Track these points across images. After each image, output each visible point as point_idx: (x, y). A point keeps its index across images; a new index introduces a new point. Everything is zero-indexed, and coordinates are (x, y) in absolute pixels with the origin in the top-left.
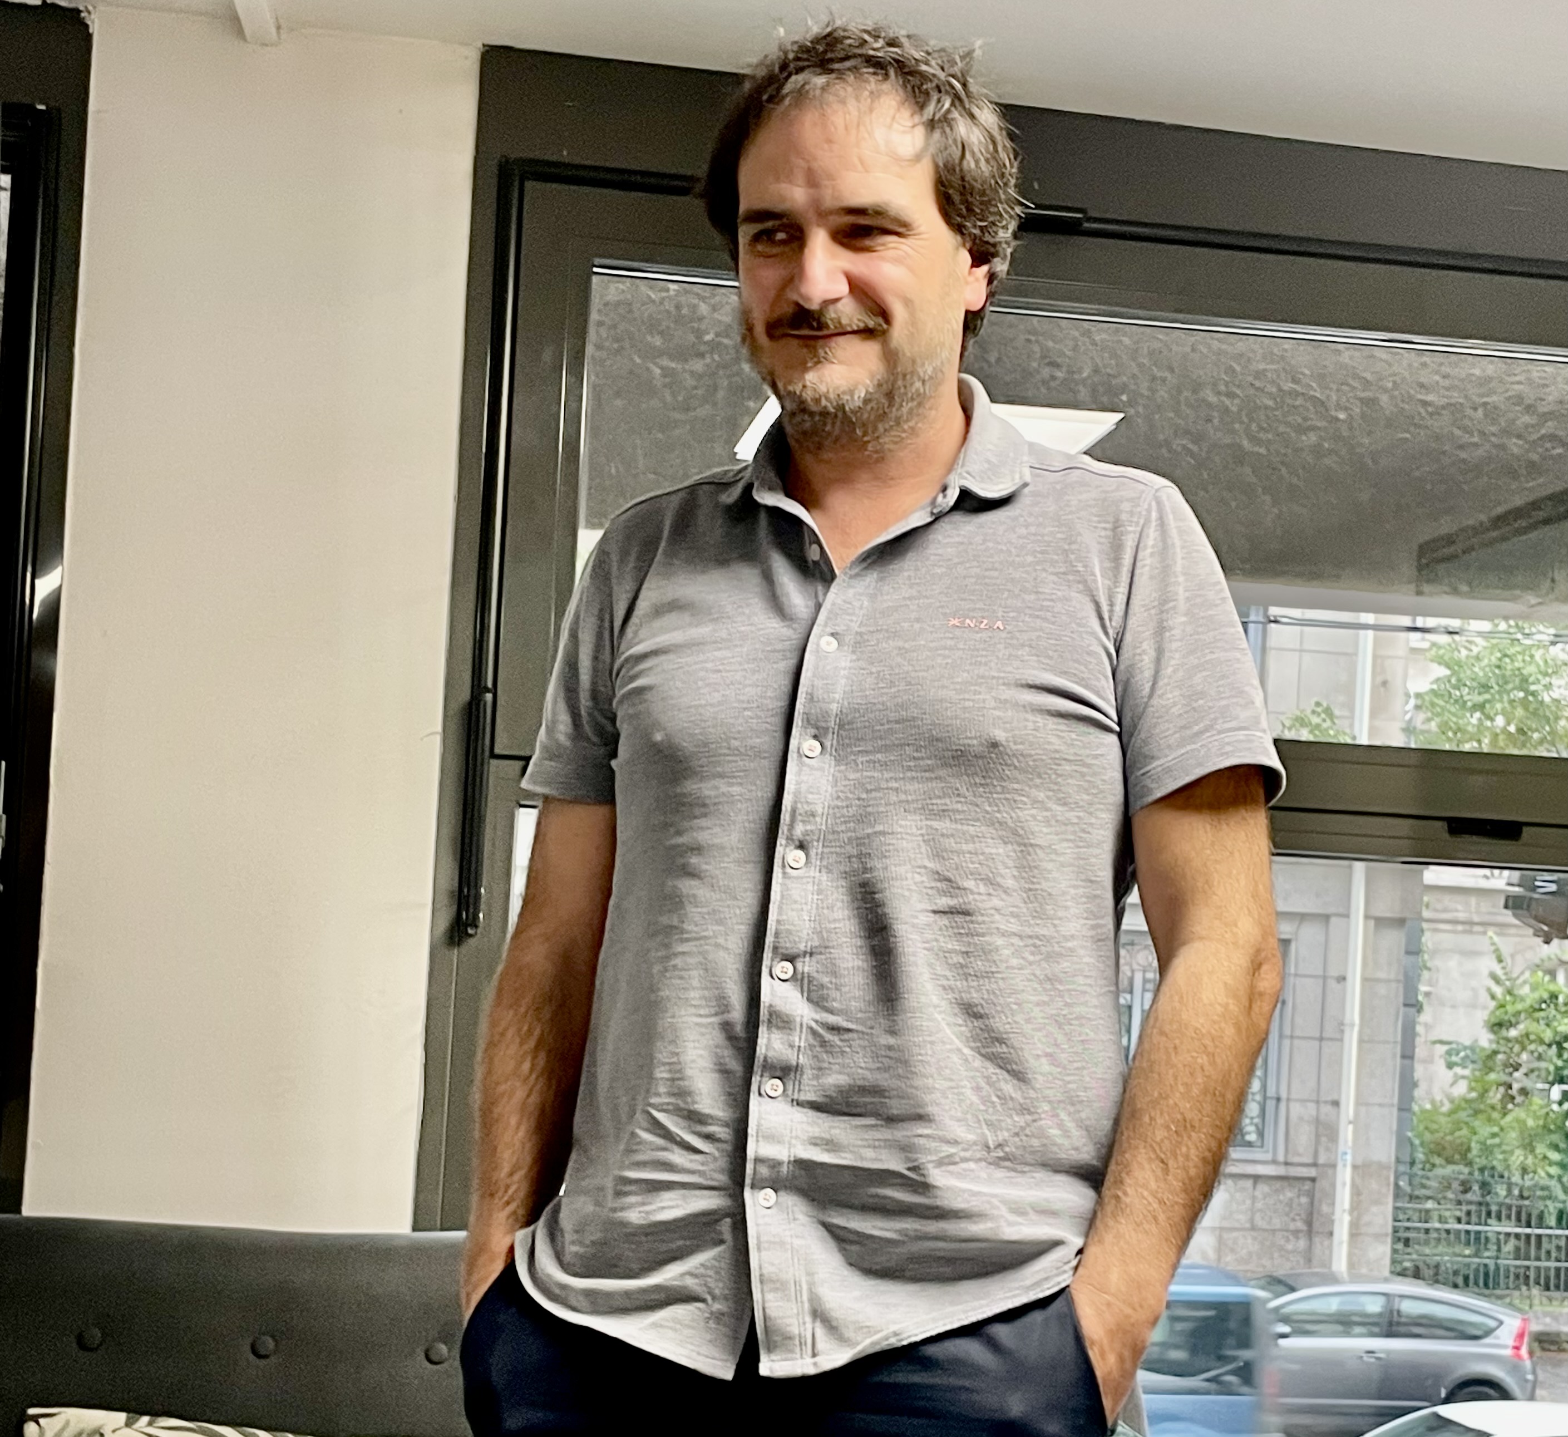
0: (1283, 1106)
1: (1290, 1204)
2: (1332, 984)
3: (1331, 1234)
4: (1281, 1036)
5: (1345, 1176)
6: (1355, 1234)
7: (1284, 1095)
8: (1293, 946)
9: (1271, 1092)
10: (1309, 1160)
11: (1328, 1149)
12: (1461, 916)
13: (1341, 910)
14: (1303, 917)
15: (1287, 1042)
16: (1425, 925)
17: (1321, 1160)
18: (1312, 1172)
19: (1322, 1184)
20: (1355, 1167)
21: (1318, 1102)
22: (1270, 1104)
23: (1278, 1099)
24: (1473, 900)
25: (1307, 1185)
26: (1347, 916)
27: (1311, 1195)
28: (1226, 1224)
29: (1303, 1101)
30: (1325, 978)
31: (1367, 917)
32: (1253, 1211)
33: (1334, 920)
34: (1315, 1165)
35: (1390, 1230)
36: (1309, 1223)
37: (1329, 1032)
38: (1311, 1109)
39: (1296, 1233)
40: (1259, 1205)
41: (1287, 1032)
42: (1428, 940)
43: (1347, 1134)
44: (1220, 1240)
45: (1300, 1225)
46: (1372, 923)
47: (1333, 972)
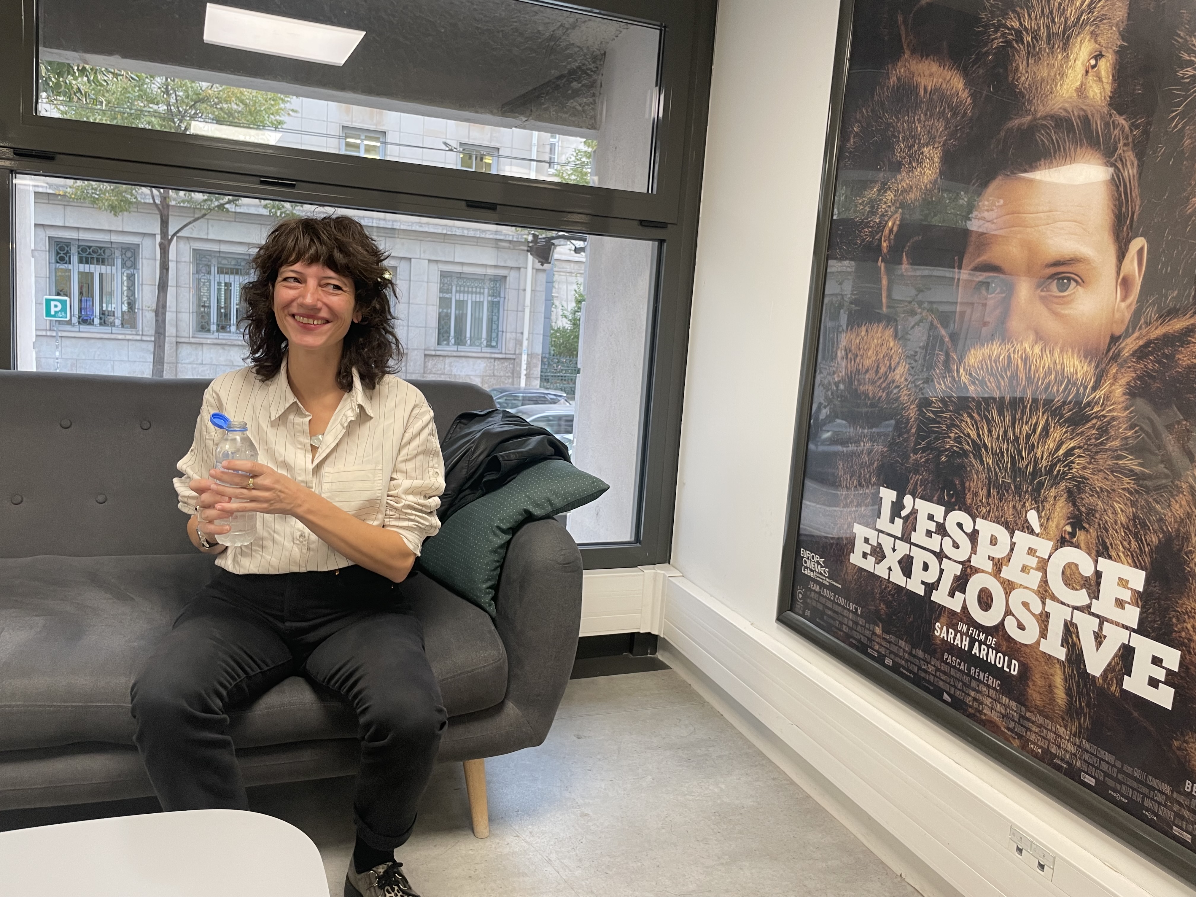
0: (504, 334)
1: (506, 368)
2: (521, 292)
3: (520, 377)
4: (504, 310)
5: (524, 357)
6: (528, 376)
7: (505, 330)
8: (508, 278)
9: (500, 329)
10: (513, 352)
11: (519, 349)
12: (568, 270)
13: (524, 266)
14: (512, 268)
15: (505, 312)
16: (555, 273)
17: (517, 352)
18: (514, 357)
19: (517, 360)
20: (528, 355)
21: (516, 333)
22: (500, 333)
23: (503, 332)
24: (572, 265)
25: (512, 361)
26: (526, 268)
27: (514, 364)
28: (484, 374)
29: (511, 332)
30: (519, 290)
31: (533, 269)
32: (494, 369)
33: (522, 269)
34: (515, 354)
35: (539, 376)
36: (513, 373)
37: (520, 309)
38: (514, 335)
39: (508, 377)
40: (496, 368)
41: (506, 308)
42: (556, 277)
43: (525, 343)
44: (483, 379)
45: (510, 374)
46: (535, 271)
47: (522, 287)
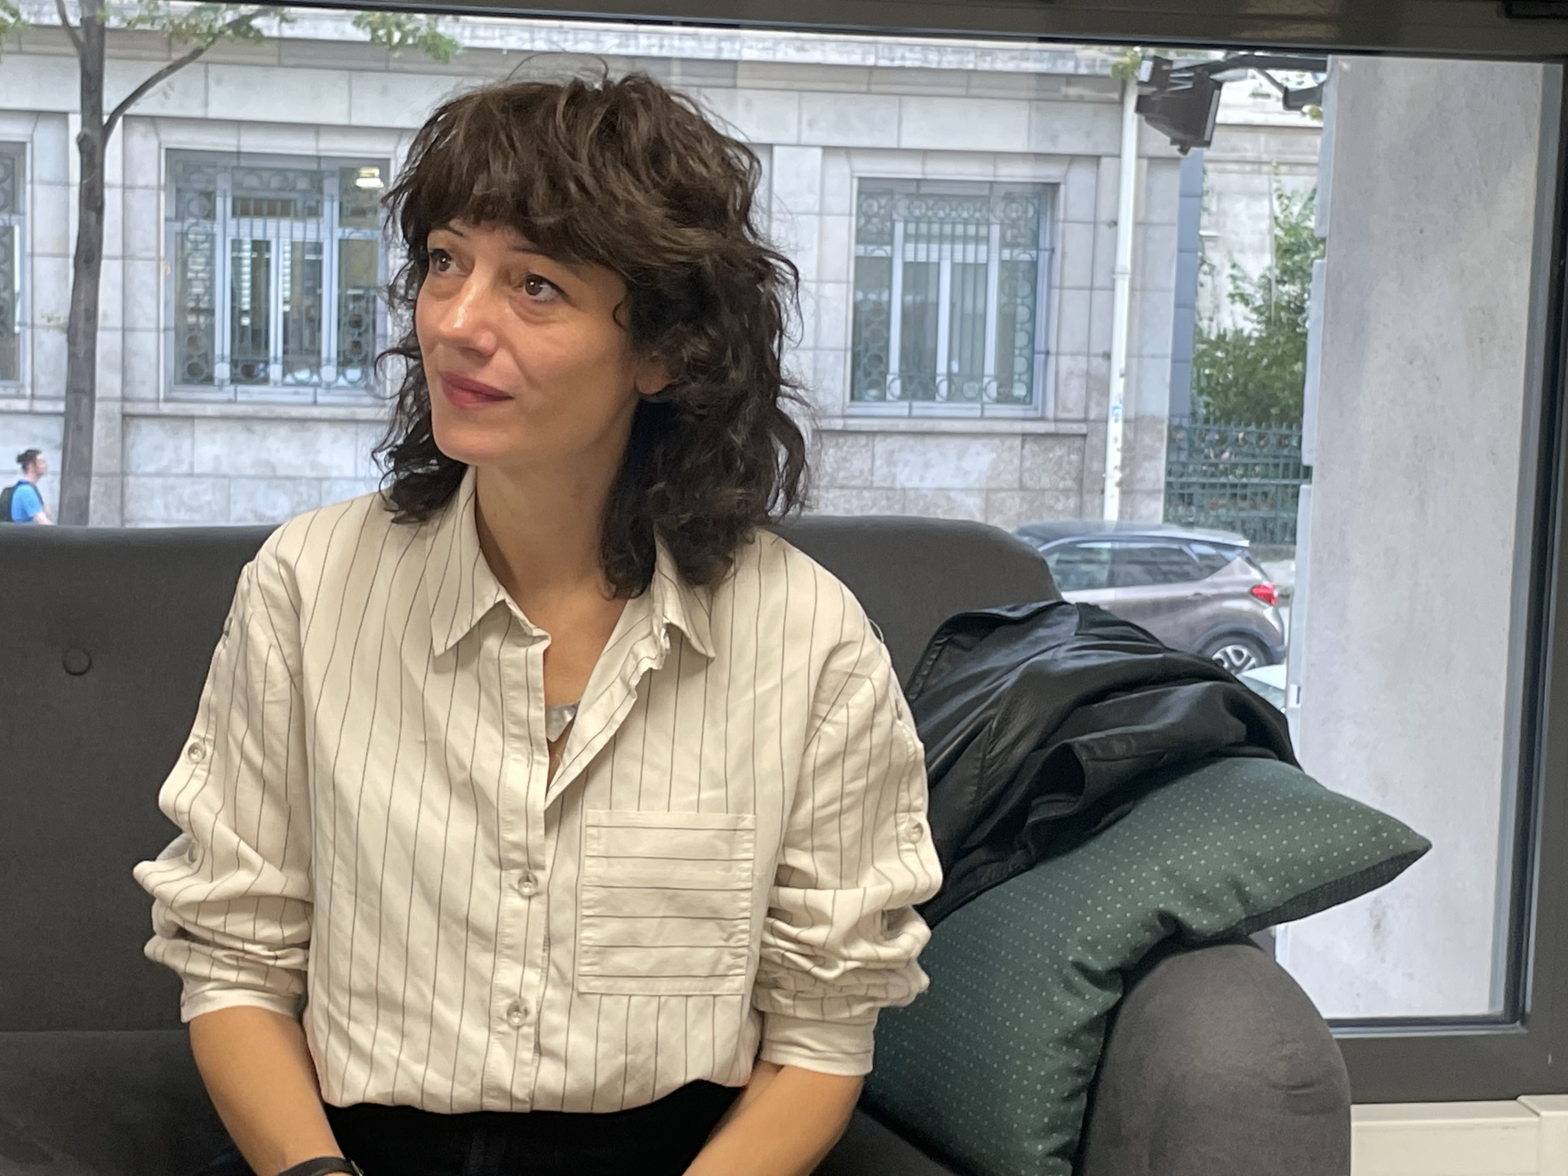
0: (1052, 359)
1: (1059, 462)
2: (1103, 229)
3: (1103, 492)
4: (1050, 287)
5: (1115, 430)
6: (1127, 488)
7: (1053, 348)
8: (1062, 188)
9: (1040, 346)
10: (1080, 415)
11: (1099, 404)
12: (1250, 155)
13: (1113, 150)
14: (1073, 159)
15: (1056, 293)
16: (1209, 166)
17: (1092, 415)
18: (1083, 428)
19: (1093, 440)
20: (1126, 421)
21: (1088, 355)
22: (1039, 358)
23: (1047, 353)
24: (1262, 137)
25: (1078, 442)
26: (1119, 156)
27: (1082, 452)
28: (993, 485)
29: (1073, 354)
30: (1095, 223)
31: (1139, 157)
32: (1022, 471)
33: (1104, 161)
34: (1085, 420)
35: (1162, 485)
36: (1080, 481)
37: (1101, 280)
38: (1082, 361)
39: (1066, 492)
40: (1027, 464)
41: (1056, 282)
42: (1212, 179)
43: (1118, 386)
44: (987, 500)
45: (1069, 483)
46: (1145, 162)
47: (1105, 216)
